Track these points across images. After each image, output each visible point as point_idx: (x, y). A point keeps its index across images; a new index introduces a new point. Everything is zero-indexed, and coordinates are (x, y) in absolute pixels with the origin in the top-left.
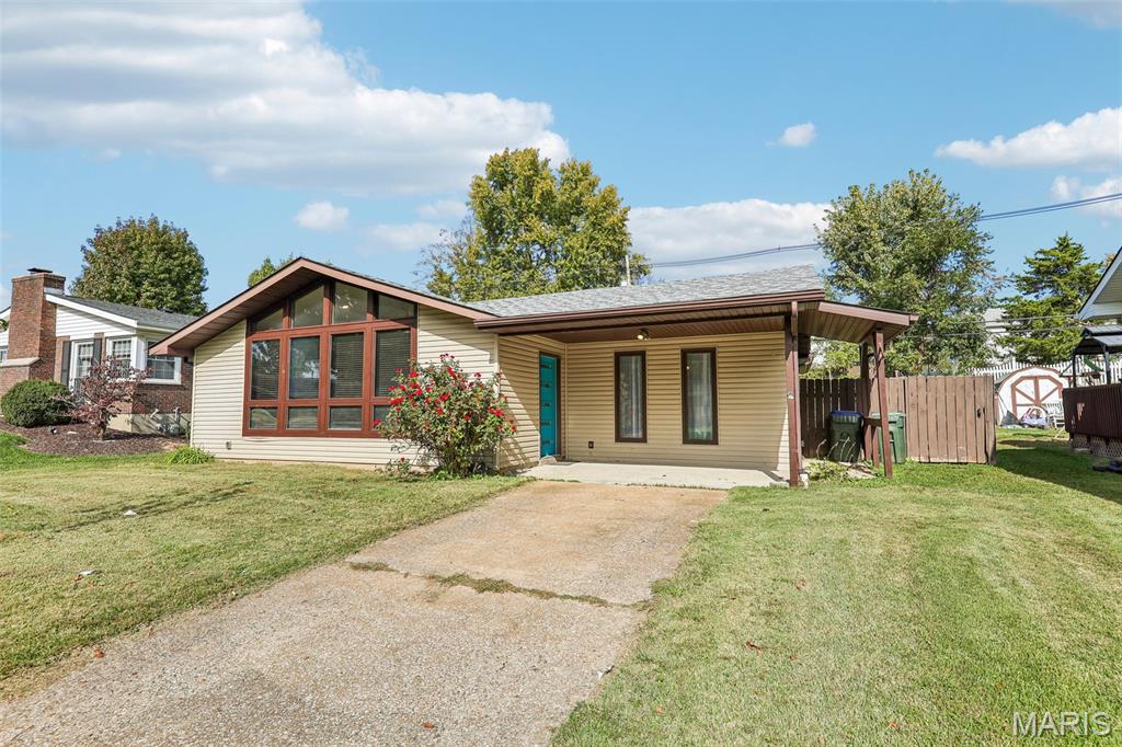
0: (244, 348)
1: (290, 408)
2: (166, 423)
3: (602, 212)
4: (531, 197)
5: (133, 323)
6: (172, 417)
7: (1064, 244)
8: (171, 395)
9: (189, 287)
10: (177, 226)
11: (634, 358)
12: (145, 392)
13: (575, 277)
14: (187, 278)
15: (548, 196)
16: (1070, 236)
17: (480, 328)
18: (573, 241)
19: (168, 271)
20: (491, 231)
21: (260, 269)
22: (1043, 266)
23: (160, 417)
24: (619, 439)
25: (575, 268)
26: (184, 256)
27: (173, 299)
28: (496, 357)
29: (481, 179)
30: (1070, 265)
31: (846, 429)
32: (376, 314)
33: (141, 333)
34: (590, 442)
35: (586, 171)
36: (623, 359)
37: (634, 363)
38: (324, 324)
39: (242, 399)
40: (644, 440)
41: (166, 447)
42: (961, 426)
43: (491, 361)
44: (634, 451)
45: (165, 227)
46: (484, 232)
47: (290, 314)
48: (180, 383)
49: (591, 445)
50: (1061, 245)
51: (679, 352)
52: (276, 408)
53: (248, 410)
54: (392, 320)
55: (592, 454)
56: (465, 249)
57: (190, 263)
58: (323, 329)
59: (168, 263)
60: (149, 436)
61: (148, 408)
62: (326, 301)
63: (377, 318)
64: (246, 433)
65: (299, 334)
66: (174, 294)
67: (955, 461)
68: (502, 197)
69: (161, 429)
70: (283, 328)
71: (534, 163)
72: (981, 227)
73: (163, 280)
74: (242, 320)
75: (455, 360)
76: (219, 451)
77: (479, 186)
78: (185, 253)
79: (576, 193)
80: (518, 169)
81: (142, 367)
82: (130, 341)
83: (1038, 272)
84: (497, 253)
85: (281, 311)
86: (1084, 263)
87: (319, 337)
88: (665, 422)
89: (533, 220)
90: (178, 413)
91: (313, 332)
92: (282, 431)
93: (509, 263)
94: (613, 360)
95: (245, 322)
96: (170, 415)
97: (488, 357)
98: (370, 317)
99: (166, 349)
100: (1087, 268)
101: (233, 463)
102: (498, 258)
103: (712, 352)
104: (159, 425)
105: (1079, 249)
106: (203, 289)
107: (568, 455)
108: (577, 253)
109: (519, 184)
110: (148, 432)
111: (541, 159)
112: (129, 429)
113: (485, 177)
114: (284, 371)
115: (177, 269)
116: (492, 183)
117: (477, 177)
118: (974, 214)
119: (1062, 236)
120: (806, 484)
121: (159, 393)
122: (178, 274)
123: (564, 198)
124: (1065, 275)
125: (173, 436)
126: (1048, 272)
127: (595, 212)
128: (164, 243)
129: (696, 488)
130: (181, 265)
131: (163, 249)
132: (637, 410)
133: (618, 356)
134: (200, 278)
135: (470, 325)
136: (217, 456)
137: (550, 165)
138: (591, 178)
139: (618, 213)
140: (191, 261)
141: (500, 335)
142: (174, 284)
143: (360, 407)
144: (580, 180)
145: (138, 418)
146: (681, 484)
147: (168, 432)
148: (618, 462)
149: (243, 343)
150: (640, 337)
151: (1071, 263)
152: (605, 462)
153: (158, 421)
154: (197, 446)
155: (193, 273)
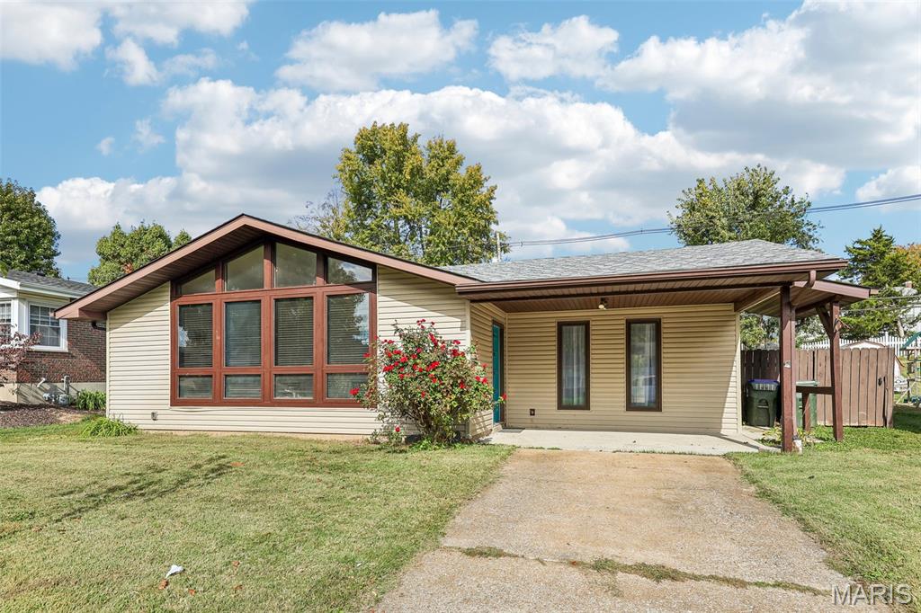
0: (169, 313)
1: (226, 376)
2: (54, 391)
3: (470, 189)
4: (401, 172)
5: (15, 285)
6: (61, 386)
7: (877, 236)
8: (58, 363)
9: (40, 251)
10: (22, 185)
11: (575, 328)
12: (33, 359)
13: (443, 254)
14: (37, 241)
15: (416, 172)
16: (883, 229)
17: (460, 293)
18: (440, 218)
19: (15, 233)
20: (360, 204)
21: (108, 235)
22: (859, 254)
23: (47, 386)
24: (561, 406)
25: (444, 244)
26: (32, 217)
27: (22, 262)
28: (468, 325)
29: (350, 152)
30: (883, 254)
31: (765, 396)
32: (326, 279)
33: (22, 296)
34: (531, 410)
35: (452, 149)
36: (564, 328)
37: (575, 335)
38: (265, 288)
39: (169, 367)
40: (586, 406)
41: (62, 419)
42: (862, 393)
43: (462, 328)
44: (576, 417)
45: (9, 186)
46: (352, 205)
47: (224, 277)
48: (66, 350)
49: (532, 412)
50: (875, 236)
51: (624, 322)
52: (211, 376)
53: (177, 379)
54: (346, 285)
55: (533, 420)
56: (332, 221)
57: (39, 225)
58: (264, 294)
59: (15, 225)
60: (40, 407)
61: (34, 378)
62: (267, 262)
63: (328, 283)
64: (174, 403)
65: (237, 297)
66: (23, 256)
67: (857, 424)
68: (373, 172)
69: (49, 400)
70: (214, 291)
71: (403, 137)
72: (809, 217)
73: (10, 243)
74: (164, 282)
75: (435, 326)
76: (144, 423)
77: (349, 159)
78: (33, 215)
79: (443, 171)
80: (387, 145)
81: (25, 331)
82: (9, 305)
83: (854, 260)
84: (365, 227)
85: (213, 272)
86: (893, 254)
87: (260, 301)
88: (608, 389)
89: (401, 195)
90: (67, 383)
91: (253, 296)
92: (219, 401)
93: (377, 236)
94: (555, 329)
95: (169, 284)
96: (59, 385)
97: (459, 324)
98: (320, 281)
100: (897, 258)
101: (162, 435)
102: (367, 232)
103: (657, 323)
104: (47, 395)
105: (891, 241)
106: (55, 254)
107: (509, 422)
108: (446, 229)
109: (389, 160)
110: (37, 402)
111: (410, 135)
112: (14, 399)
113: (354, 150)
114: (218, 338)
115: (26, 231)
116: (361, 156)
117: (346, 150)
118: (805, 207)
119: (877, 228)
120: (801, 449)
121: (44, 361)
122: (27, 238)
123: (433, 175)
124: (879, 262)
125: (64, 406)
126: (862, 260)
127: (463, 190)
128: (10, 202)
129: (685, 454)
130: (29, 227)
131: (9, 209)
132: (578, 379)
133: (561, 325)
134: (51, 242)
135: (451, 290)
136: (140, 427)
137: (420, 141)
138: (456, 157)
139: (484, 190)
140: (40, 223)
141: (473, 301)
142: (21, 247)
143: (312, 375)
144: (447, 158)
145: (24, 389)
146: (670, 450)
147: (56, 402)
148: (559, 429)
149: (168, 306)
150: (601, 307)
151: (884, 252)
152: (547, 429)
153: (46, 391)
154: (117, 417)
155: (44, 236)
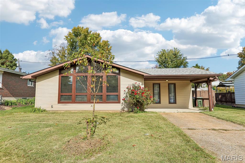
1: (76, 95)
29: (71, 33)
36: (154, 85)
39: (58, 93)
40: (160, 103)
44: (158, 106)
47: (76, 69)
48: (1, 87)
51: (168, 84)
52: (71, 95)
53: (60, 96)
62: (89, 66)
64: (59, 103)
65: (80, 75)
71: (87, 31)
76: (48, 109)
87: (87, 76)
88: (165, 99)
90: (1, 97)
92: (74, 102)
94: (152, 85)
95: (59, 70)
99: (31, 77)
114: (74, 85)
116: (74, 34)
117: (69, 32)
119: (197, 64)
143: (102, 95)
149: (58, 76)
150: (167, 81)
154: (38, 107)
